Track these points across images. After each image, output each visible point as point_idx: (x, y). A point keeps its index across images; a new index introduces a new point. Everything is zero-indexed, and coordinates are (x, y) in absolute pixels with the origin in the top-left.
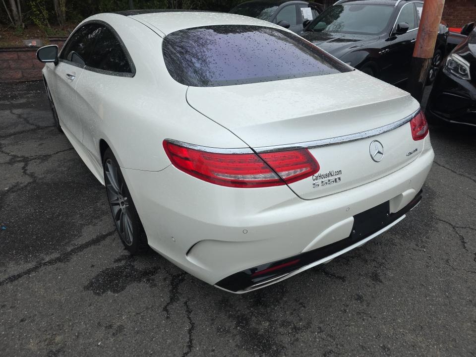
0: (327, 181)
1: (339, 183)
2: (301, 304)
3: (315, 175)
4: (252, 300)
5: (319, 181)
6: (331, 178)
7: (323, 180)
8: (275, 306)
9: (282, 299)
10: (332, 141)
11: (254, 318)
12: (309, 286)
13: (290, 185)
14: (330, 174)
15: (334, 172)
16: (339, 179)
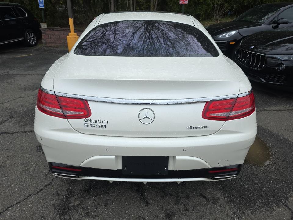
0: (95, 125)
1: (103, 129)
2: (106, 204)
3: (87, 118)
4: (86, 187)
5: (89, 123)
6: (98, 124)
7: (92, 123)
8: (93, 196)
9: (100, 195)
10: (104, 100)
11: (76, 196)
12: (123, 197)
13: (69, 120)
14: (98, 121)
15: (102, 121)
16: (105, 126)
